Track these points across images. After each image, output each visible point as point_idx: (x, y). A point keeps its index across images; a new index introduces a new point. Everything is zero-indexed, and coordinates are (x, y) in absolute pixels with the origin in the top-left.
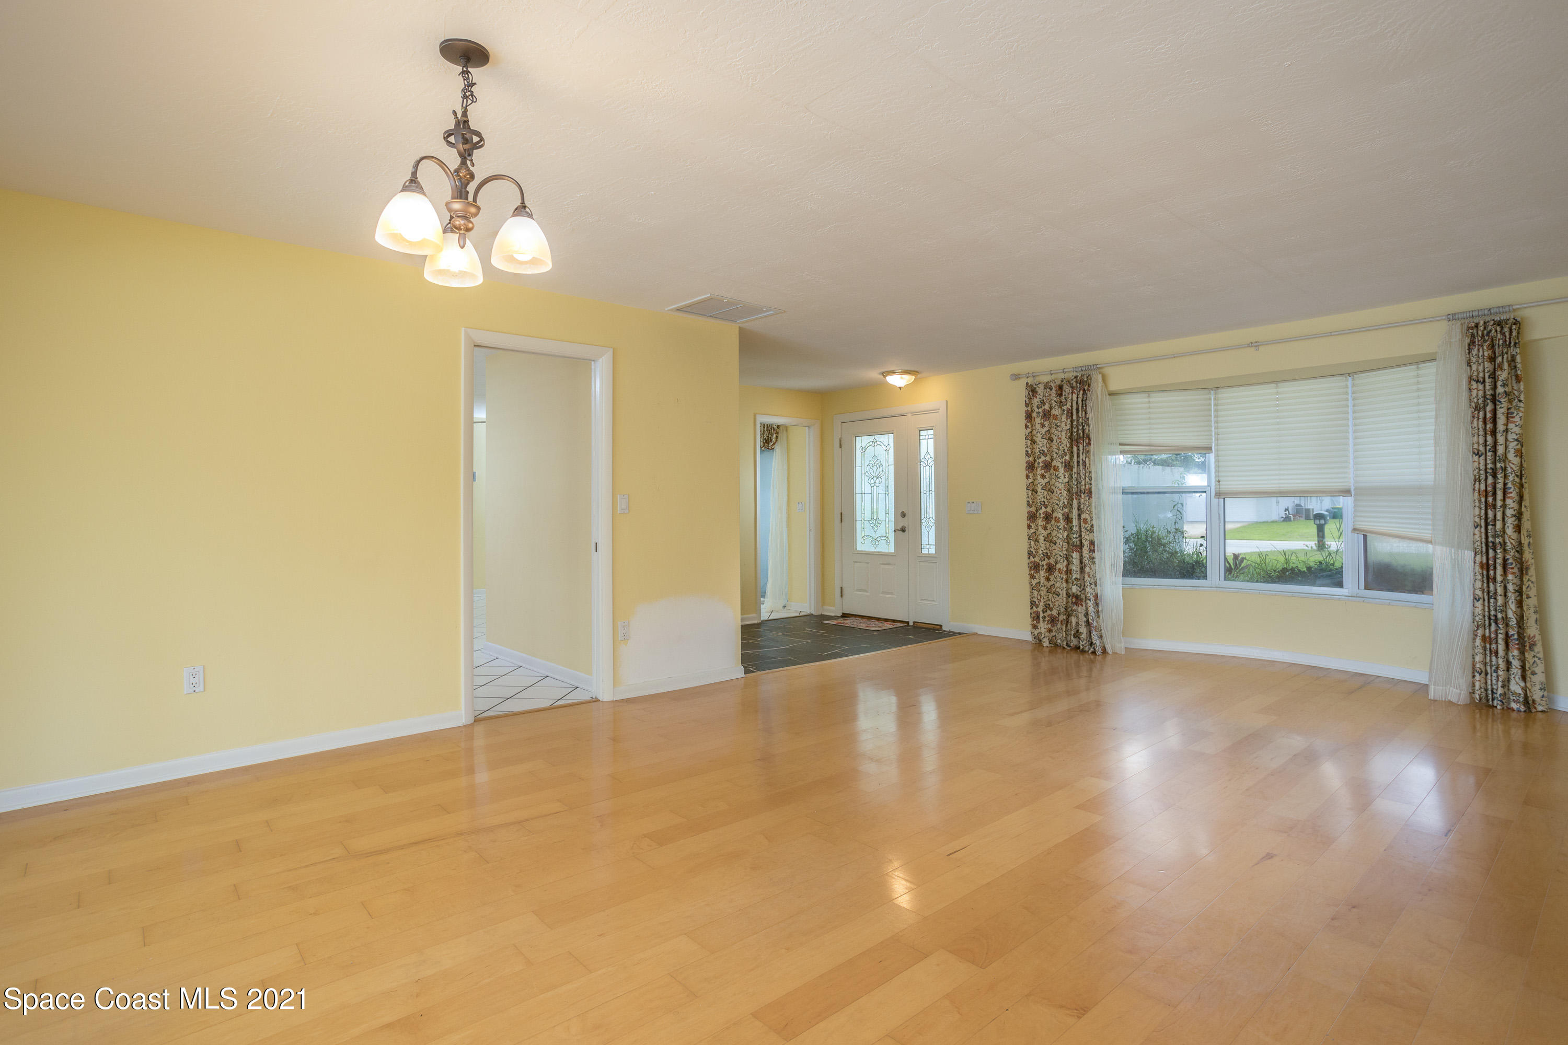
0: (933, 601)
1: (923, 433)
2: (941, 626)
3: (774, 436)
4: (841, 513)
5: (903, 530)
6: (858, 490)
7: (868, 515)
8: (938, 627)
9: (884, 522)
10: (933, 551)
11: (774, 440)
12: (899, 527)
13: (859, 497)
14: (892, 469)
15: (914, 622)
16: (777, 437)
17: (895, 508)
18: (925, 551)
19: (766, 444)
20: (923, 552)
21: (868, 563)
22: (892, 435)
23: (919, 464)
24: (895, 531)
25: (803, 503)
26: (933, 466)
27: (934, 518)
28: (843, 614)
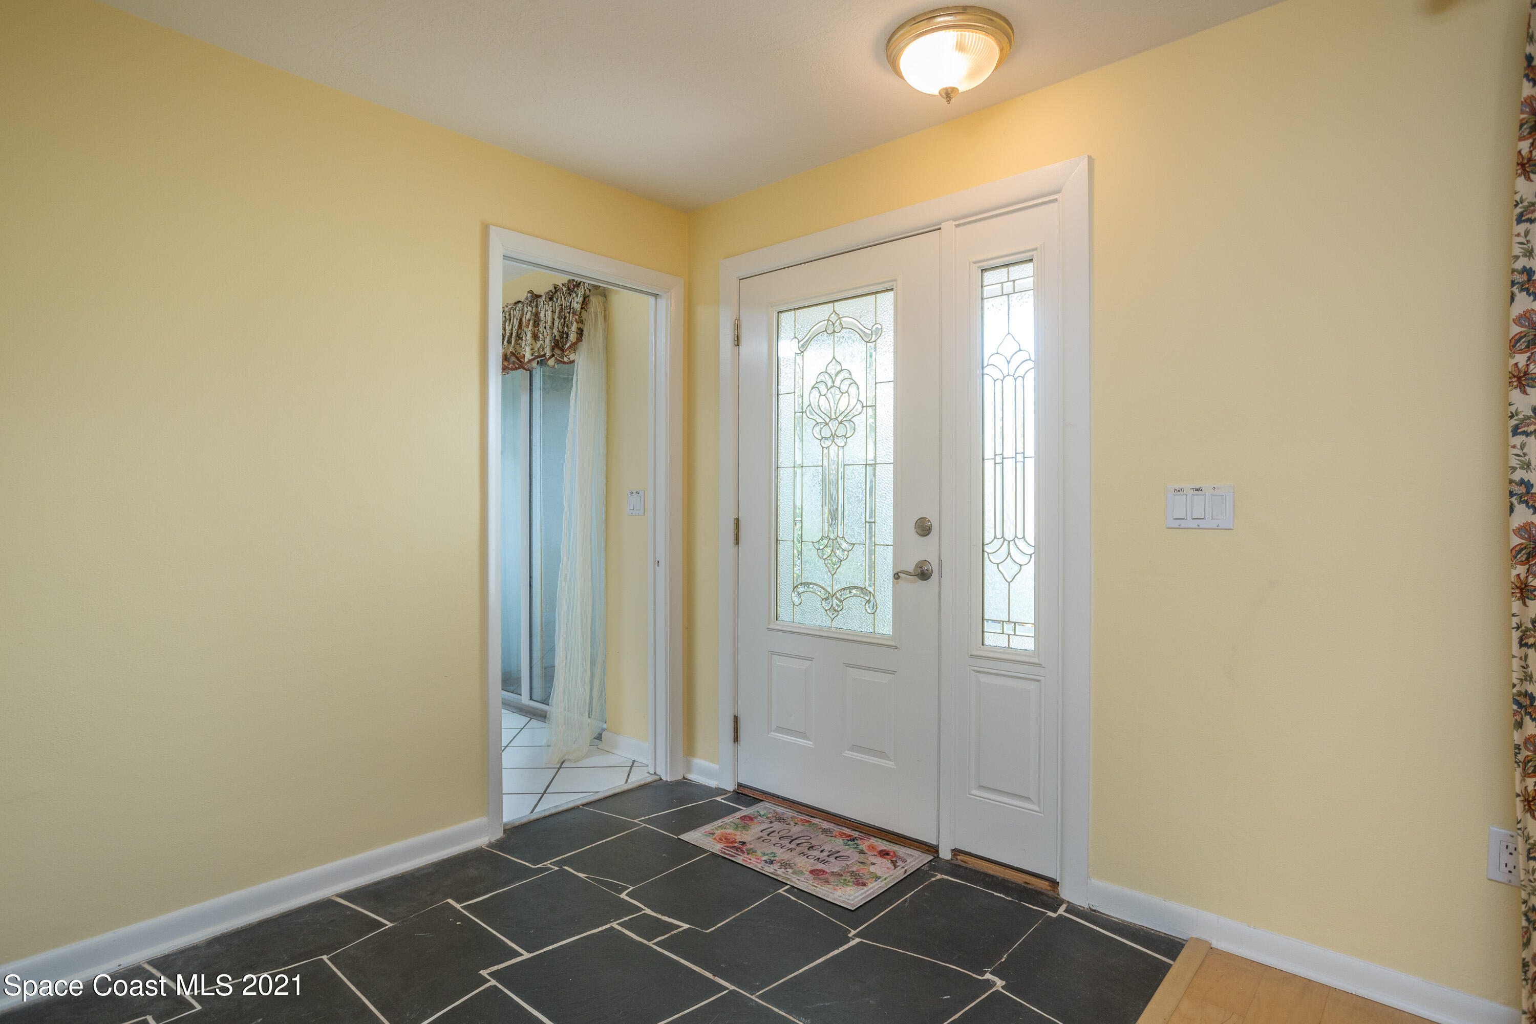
0: (1027, 799)
1: (989, 277)
2: (1054, 883)
3: (574, 328)
4: (738, 520)
5: (923, 574)
6: (785, 459)
7: (813, 526)
8: (1043, 885)
9: (859, 549)
10: (1025, 642)
11: (573, 337)
12: (910, 566)
13: (785, 475)
14: (886, 398)
15: (956, 852)
16: (580, 332)
17: (898, 506)
18: (994, 639)
19: (557, 351)
20: (987, 642)
21: (811, 659)
22: (891, 294)
23: (979, 372)
24: (897, 576)
25: (641, 493)
26: (1031, 378)
27: (1031, 538)
28: (740, 785)
